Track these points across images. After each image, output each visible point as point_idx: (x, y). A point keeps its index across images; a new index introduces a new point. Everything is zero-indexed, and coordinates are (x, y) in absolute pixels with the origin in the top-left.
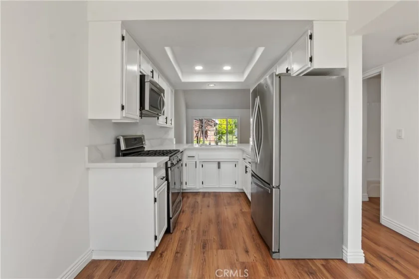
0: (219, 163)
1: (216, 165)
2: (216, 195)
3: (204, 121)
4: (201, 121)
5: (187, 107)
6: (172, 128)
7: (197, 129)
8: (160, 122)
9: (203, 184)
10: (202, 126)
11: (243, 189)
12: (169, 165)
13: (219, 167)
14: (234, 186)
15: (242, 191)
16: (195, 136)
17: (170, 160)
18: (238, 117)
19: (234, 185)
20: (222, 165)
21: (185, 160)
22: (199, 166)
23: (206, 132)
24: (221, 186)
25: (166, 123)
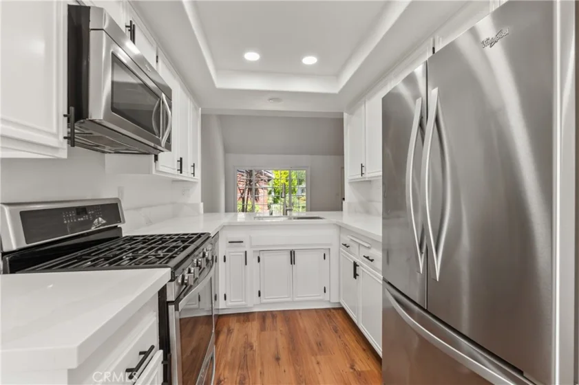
0: (292, 253)
1: (287, 257)
2: (289, 317)
3: (254, 173)
4: (250, 173)
5: (227, 150)
6: (195, 183)
7: (242, 186)
8: (161, 168)
9: (259, 295)
10: (251, 181)
11: (339, 303)
12: (171, 297)
13: (293, 261)
14: (321, 298)
15: (337, 306)
16: (238, 197)
17: (173, 279)
18: (307, 167)
19: (322, 296)
20: (298, 257)
21: (222, 249)
22: (252, 259)
23: (257, 190)
24: (297, 299)
25: (181, 171)
